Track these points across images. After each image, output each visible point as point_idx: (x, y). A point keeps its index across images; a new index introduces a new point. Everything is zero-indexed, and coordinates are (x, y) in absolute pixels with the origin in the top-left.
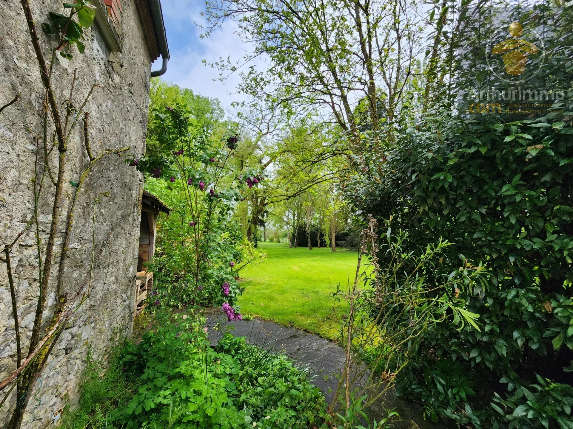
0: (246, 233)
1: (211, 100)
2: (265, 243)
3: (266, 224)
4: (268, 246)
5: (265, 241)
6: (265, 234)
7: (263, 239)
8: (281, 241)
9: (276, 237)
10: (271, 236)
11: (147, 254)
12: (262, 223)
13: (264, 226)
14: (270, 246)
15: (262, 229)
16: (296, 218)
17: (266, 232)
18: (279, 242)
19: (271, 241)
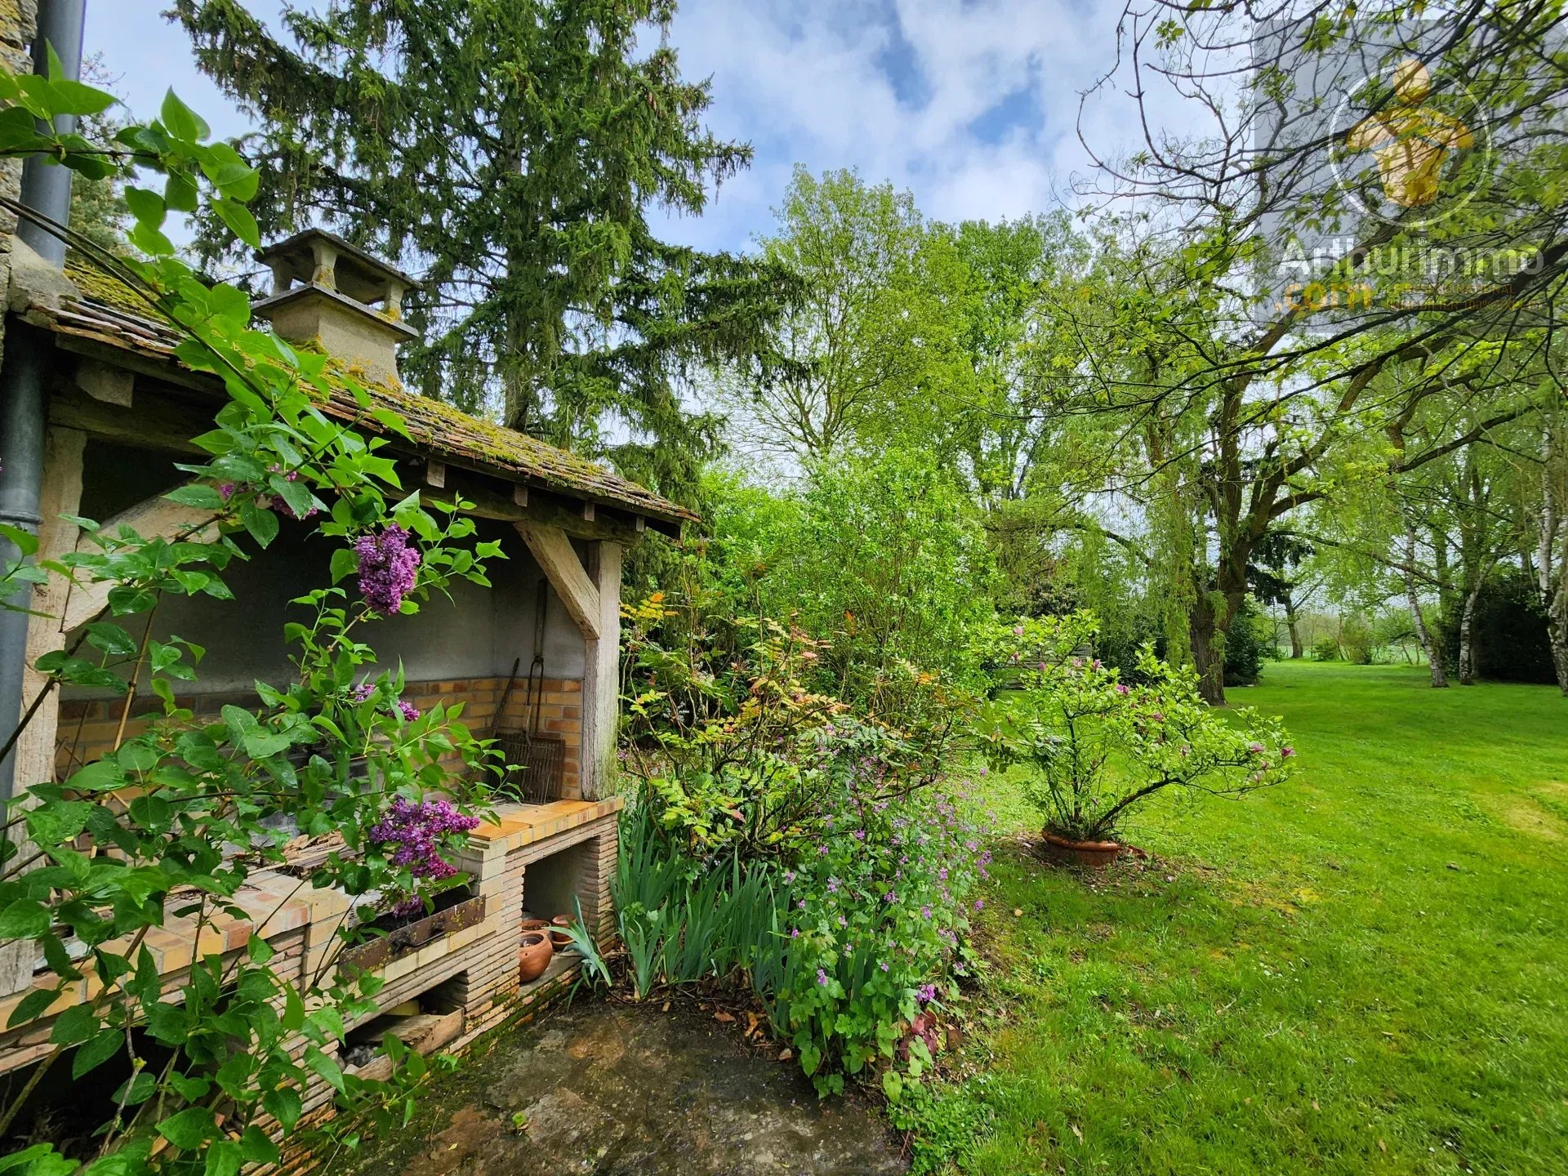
0: (1186, 624)
1: (1041, 224)
2: (1297, 664)
3: (1295, 596)
4: (1313, 675)
5: (1297, 654)
6: (1293, 632)
7: (1289, 650)
8: (1379, 654)
9: (1351, 642)
10: (1323, 637)
11: (578, 724)
12: (1274, 589)
13: (1285, 600)
14: (1323, 675)
15: (1278, 611)
16: (1452, 557)
17: (1297, 625)
18: (1368, 661)
19: (1327, 653)
